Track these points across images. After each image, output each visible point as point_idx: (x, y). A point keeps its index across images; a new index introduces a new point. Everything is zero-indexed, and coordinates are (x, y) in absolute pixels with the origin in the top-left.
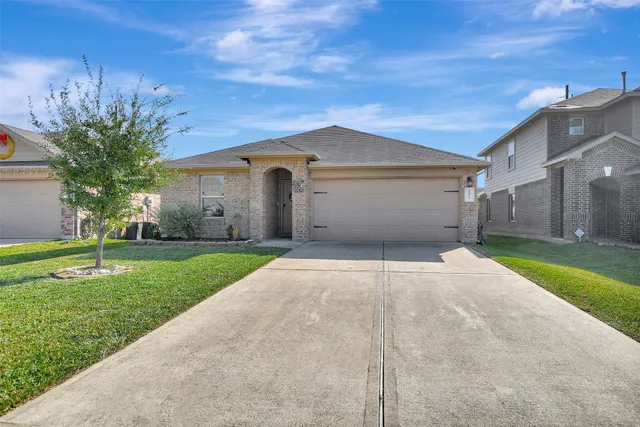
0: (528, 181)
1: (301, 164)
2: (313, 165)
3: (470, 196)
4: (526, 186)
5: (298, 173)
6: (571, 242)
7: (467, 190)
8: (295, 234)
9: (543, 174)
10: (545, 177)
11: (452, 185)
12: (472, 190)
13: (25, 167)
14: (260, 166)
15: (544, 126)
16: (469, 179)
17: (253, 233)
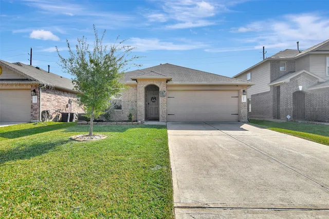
0: (259, 93)
1: (164, 83)
2: (169, 83)
3: (244, 99)
4: (258, 94)
5: (162, 87)
6: (284, 121)
7: (243, 96)
8: (161, 118)
9: (268, 89)
10: (269, 90)
11: (236, 94)
12: (245, 96)
13: (11, 82)
14: (143, 83)
15: (269, 66)
16: (244, 91)
17: (139, 118)
